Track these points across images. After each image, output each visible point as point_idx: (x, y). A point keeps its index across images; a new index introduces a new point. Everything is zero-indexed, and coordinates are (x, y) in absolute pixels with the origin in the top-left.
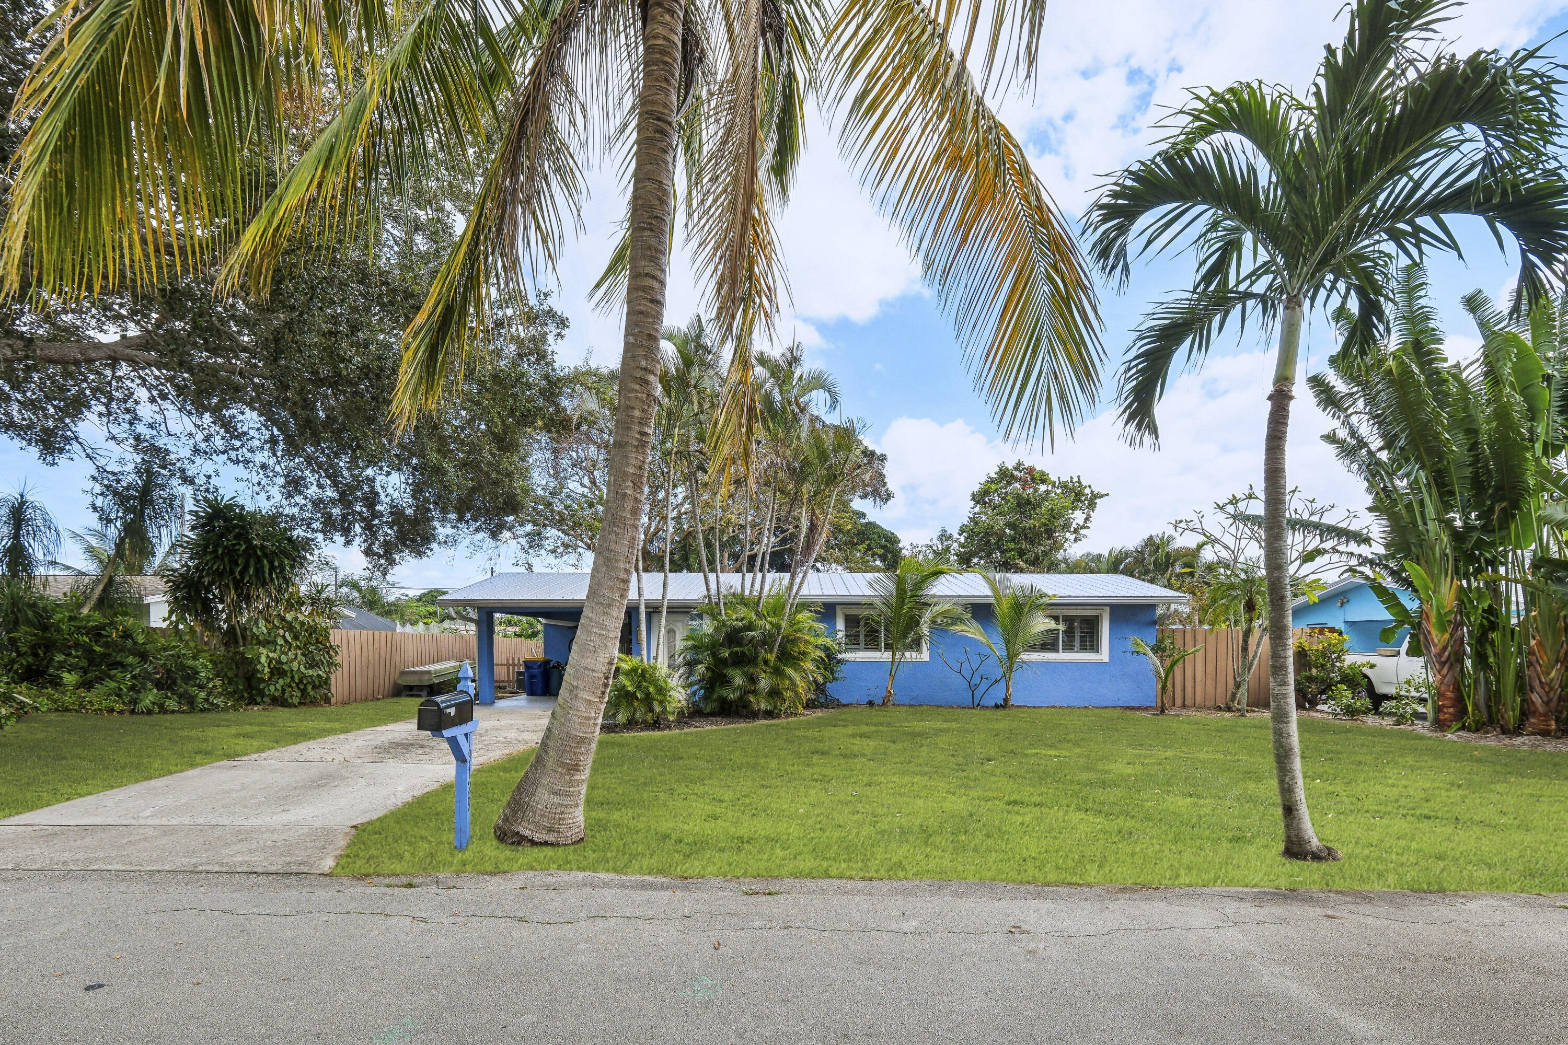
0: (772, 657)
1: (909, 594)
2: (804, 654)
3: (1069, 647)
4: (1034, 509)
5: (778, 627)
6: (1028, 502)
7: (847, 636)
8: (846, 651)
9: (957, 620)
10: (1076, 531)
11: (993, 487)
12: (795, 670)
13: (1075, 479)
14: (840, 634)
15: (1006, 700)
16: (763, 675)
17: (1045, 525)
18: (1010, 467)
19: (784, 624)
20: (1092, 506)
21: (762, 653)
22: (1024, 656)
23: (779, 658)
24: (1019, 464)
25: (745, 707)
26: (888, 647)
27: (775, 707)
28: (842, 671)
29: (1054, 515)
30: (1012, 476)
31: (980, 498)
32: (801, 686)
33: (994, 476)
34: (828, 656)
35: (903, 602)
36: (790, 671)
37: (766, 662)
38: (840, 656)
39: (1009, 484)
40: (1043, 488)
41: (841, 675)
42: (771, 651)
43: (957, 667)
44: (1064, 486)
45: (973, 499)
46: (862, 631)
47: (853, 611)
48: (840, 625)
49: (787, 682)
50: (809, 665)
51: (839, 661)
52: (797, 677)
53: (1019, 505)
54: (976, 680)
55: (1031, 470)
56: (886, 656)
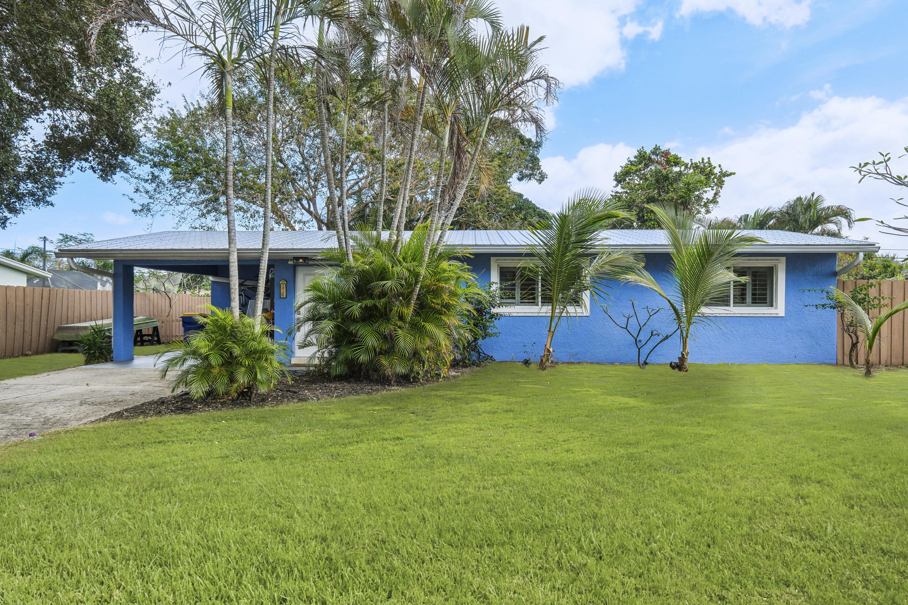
0: (409, 312)
1: (573, 239)
2: (447, 306)
3: (741, 300)
4: (672, 184)
5: (417, 275)
6: (666, 178)
7: (501, 289)
8: (500, 305)
9: (629, 269)
10: (705, 205)
11: (634, 168)
12: (437, 326)
13: (706, 160)
14: (494, 287)
15: (682, 359)
16: (400, 331)
17: (682, 197)
18: (648, 152)
19: (423, 271)
20: (720, 183)
21: (397, 307)
22: (704, 310)
23: (417, 313)
24: (657, 148)
25: (376, 370)
26: (547, 300)
27: (411, 370)
28: (495, 326)
29: (690, 188)
30: (650, 158)
31: (620, 179)
32: (445, 343)
33: (633, 159)
34: (477, 310)
35: (566, 247)
36: (430, 327)
37: (401, 318)
38: (494, 311)
39: (646, 166)
40: (676, 169)
41: (495, 330)
42: (408, 304)
43: (622, 321)
44: (696, 167)
45: (616, 180)
46: (518, 283)
47: (509, 263)
48: (495, 277)
49: (428, 342)
50: (453, 321)
51: (492, 316)
52: (441, 335)
53: (657, 181)
54: (643, 337)
55: (666, 154)
56: (545, 310)
